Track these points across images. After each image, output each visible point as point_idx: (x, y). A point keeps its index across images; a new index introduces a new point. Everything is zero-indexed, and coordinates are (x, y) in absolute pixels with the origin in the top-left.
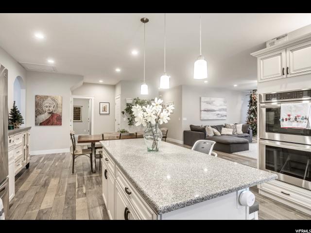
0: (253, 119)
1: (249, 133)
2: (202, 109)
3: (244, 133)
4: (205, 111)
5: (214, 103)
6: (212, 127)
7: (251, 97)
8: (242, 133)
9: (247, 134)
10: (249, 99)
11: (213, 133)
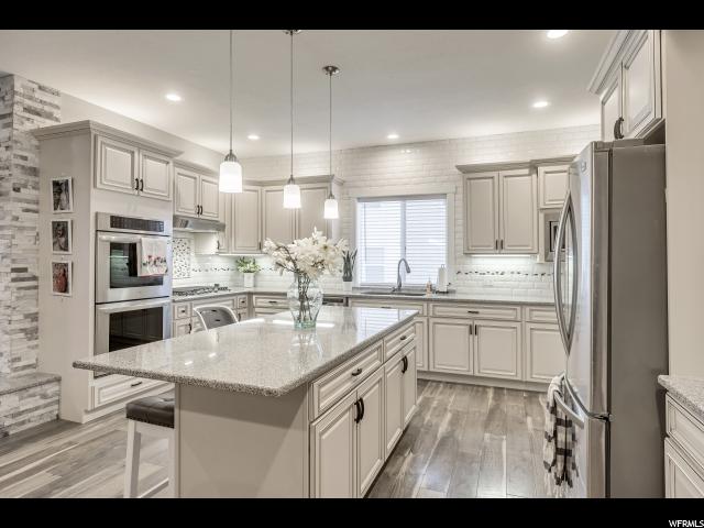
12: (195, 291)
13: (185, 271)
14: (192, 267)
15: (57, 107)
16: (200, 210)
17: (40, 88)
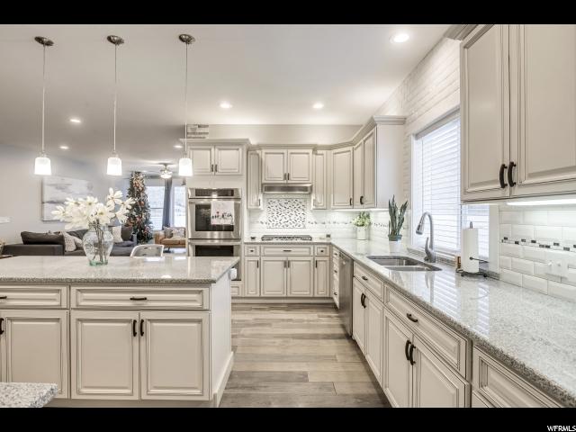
0: (135, 219)
1: (132, 240)
2: (47, 198)
3: (124, 240)
4: (52, 202)
5: (70, 187)
6: (71, 233)
7: (132, 183)
8: (121, 240)
9: (130, 242)
10: (129, 186)
11: (74, 245)
12: (284, 237)
13: (301, 223)
14: (307, 219)
15: (207, 133)
16: (287, 177)
17: (199, 126)
